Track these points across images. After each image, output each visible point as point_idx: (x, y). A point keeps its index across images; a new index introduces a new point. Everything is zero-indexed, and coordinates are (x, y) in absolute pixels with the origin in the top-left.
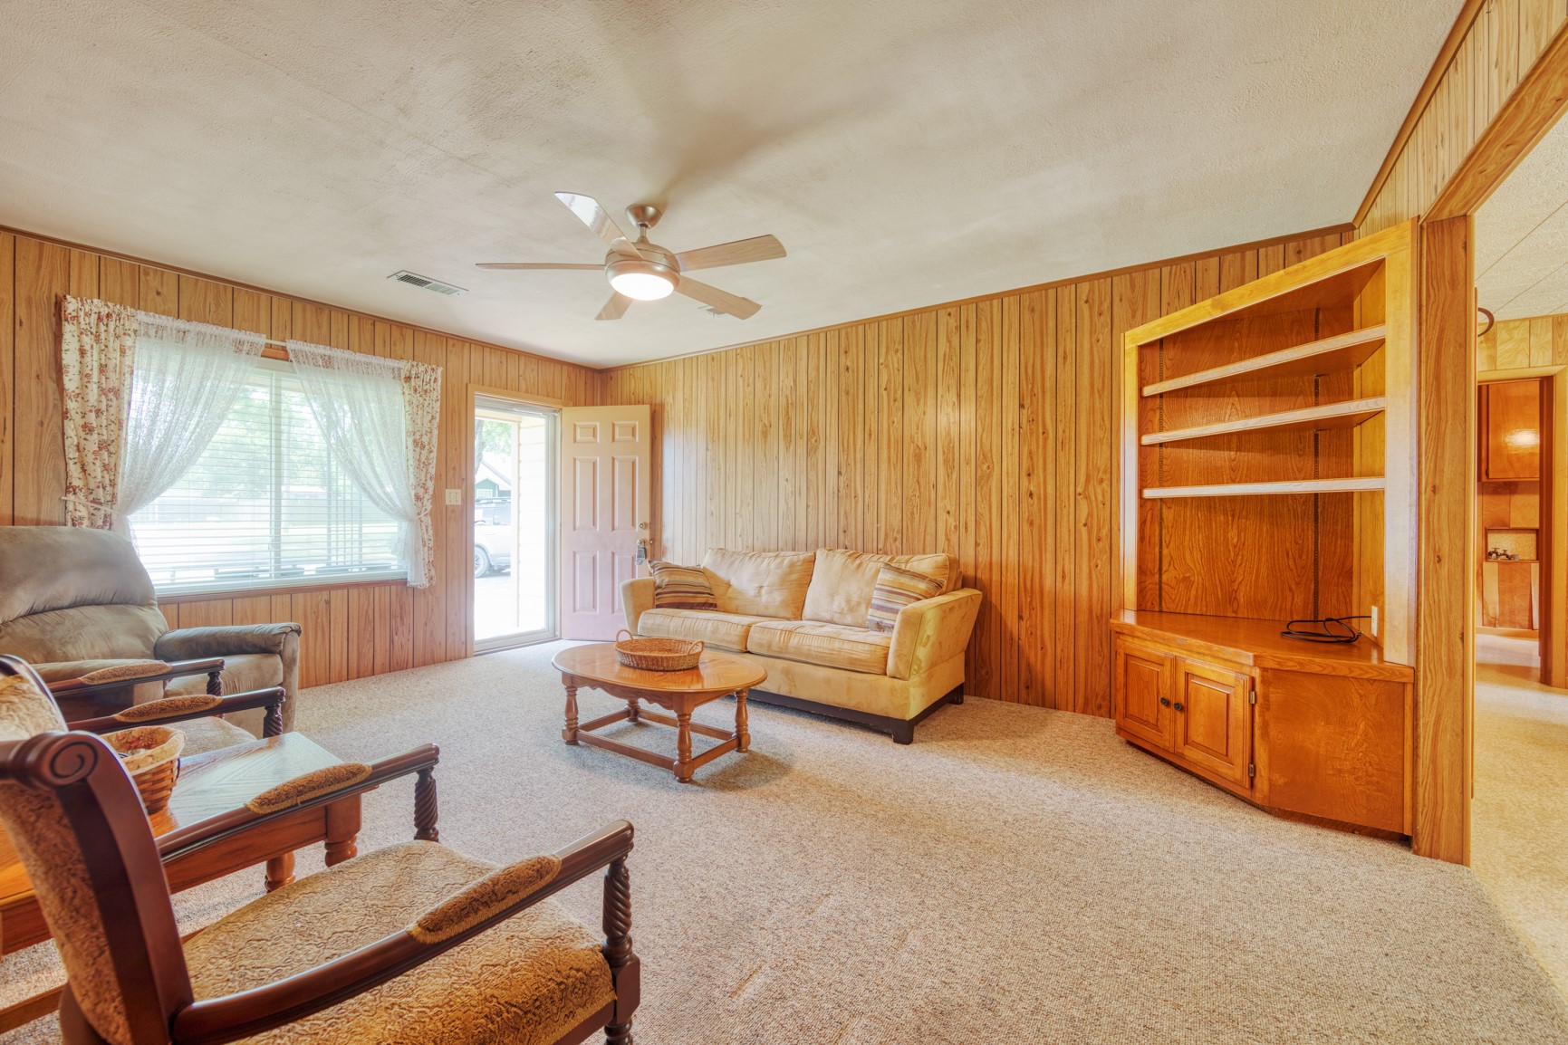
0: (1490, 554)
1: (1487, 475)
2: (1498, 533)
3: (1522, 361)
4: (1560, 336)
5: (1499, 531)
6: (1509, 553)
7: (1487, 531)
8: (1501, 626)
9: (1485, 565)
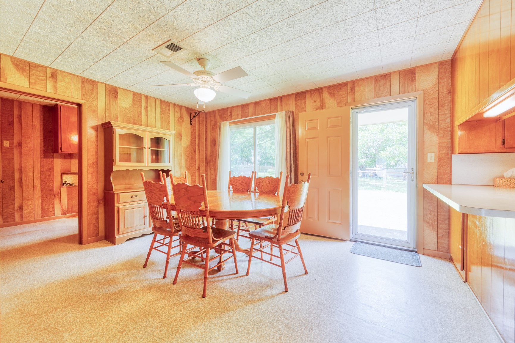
0: (64, 184)
1: (61, 150)
2: (67, 175)
3: (68, 93)
4: (84, 87)
5: (67, 174)
6: (71, 183)
7: (62, 174)
8: (68, 213)
9: (62, 188)
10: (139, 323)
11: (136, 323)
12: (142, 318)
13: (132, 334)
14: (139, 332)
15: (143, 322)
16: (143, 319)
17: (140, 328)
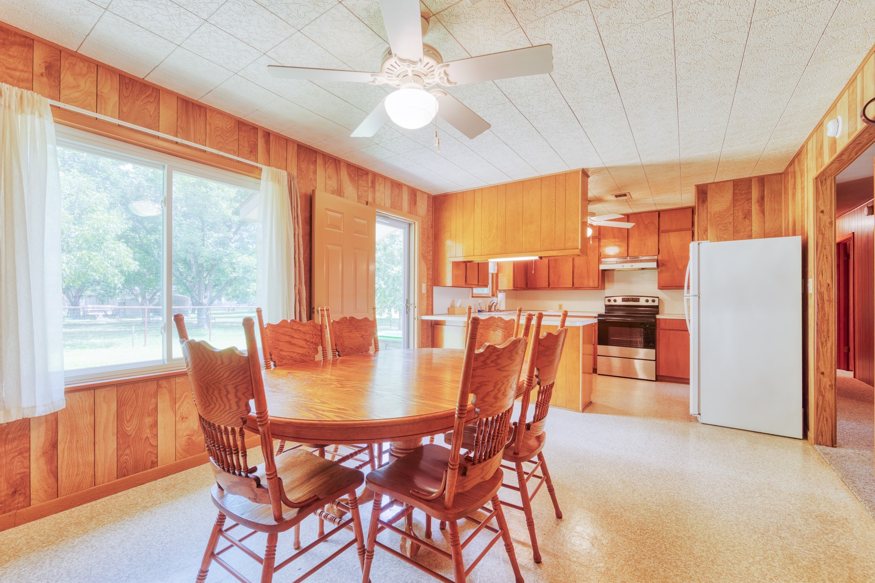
10: (663, 574)
11: (666, 578)
12: (652, 575)
13: (686, 573)
14: (677, 566)
15: (658, 570)
16: (652, 573)
17: (669, 569)
